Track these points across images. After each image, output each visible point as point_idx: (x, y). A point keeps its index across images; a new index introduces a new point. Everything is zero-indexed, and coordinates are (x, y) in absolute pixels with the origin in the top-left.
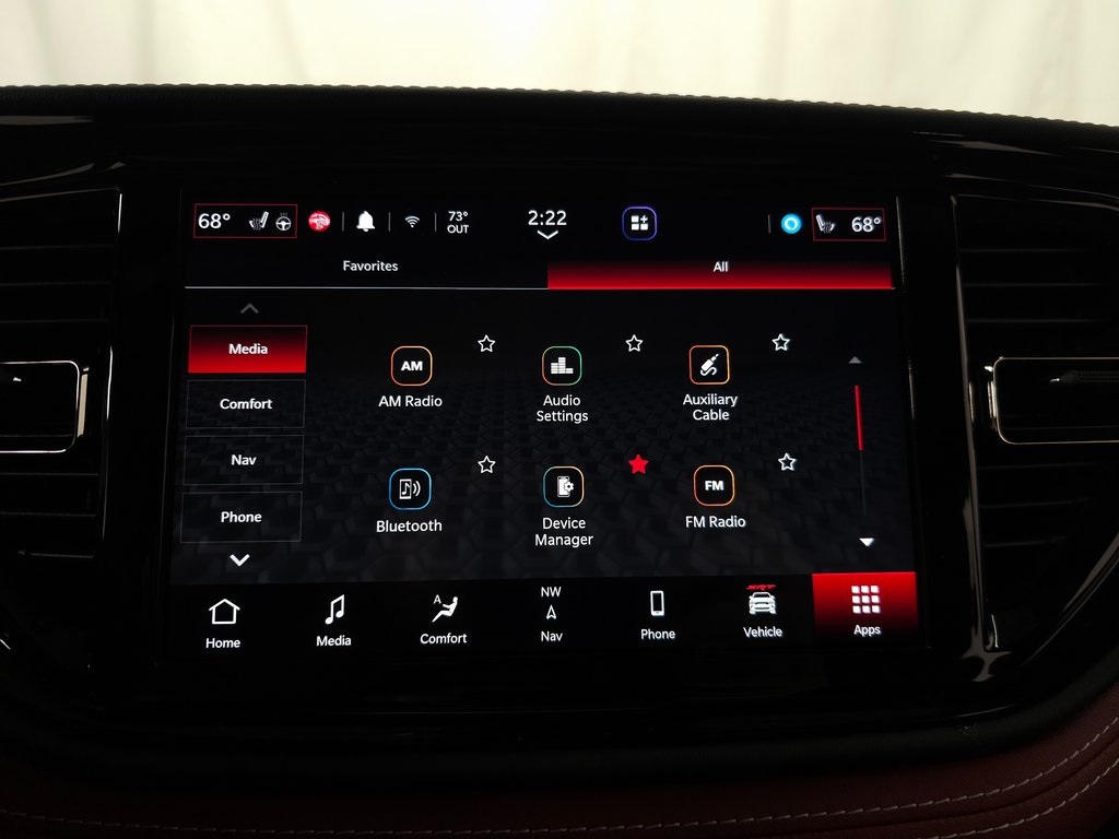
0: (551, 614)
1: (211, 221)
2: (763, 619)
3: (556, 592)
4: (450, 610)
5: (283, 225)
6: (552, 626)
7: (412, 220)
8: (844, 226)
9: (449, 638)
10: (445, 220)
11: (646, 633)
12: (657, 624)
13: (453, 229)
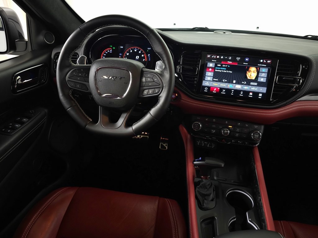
0: (232, 92)
1: (209, 56)
2: (251, 95)
3: (233, 91)
4: (224, 91)
5: (215, 57)
6: (232, 93)
7: (226, 58)
8: (267, 62)
9: (224, 93)
10: (229, 58)
11: (240, 95)
12: (241, 94)
13: (230, 59)
